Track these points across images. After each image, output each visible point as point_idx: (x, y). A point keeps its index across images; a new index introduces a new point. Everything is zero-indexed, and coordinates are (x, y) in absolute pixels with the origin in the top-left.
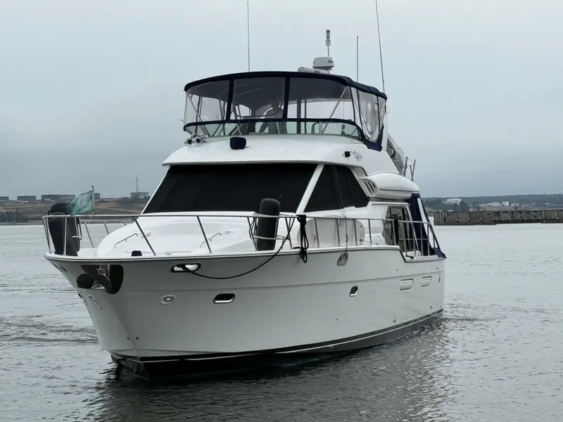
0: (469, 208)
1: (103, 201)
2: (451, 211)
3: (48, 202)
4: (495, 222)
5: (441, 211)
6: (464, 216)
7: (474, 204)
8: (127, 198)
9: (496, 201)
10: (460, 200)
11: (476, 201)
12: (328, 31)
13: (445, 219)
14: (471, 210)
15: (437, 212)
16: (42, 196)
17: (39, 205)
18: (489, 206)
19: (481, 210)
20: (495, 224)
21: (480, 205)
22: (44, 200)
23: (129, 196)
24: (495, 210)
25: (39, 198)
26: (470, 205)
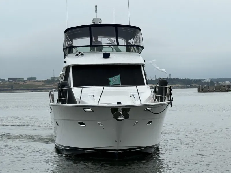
0: (214, 84)
1: (38, 81)
2: (206, 85)
3: (11, 82)
4: (227, 91)
5: (201, 85)
6: (212, 88)
7: (217, 82)
8: (49, 80)
9: (228, 81)
10: (210, 80)
11: (218, 81)
12: (96, 6)
13: (203, 89)
14: (216, 85)
15: (199, 86)
16: (8, 79)
17: (6, 83)
18: (224, 83)
19: (220, 85)
20: (227, 92)
21: (220, 83)
22: (9, 81)
23: (50, 79)
24: (227, 85)
25: (7, 80)
26: (215, 83)
